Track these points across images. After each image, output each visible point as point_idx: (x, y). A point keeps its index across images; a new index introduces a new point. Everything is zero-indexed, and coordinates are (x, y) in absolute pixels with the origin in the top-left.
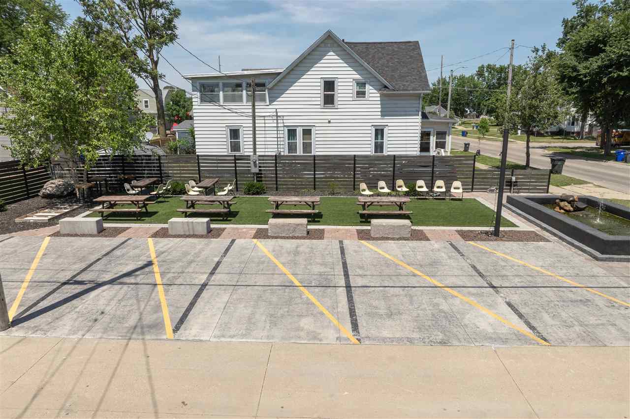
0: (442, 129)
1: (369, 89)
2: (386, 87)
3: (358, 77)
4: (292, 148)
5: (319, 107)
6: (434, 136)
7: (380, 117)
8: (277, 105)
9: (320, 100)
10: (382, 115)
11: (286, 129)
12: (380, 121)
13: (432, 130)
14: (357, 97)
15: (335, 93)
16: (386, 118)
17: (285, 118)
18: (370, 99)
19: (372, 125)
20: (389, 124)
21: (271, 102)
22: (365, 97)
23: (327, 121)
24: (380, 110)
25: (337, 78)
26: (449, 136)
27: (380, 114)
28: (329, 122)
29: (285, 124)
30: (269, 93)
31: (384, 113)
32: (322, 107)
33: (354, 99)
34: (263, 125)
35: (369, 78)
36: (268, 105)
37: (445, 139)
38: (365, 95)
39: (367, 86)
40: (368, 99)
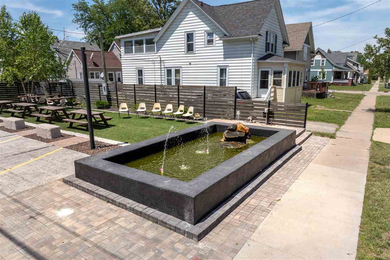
0: (278, 69)
1: (216, 38)
2: (225, 35)
3: (208, 28)
4: (169, 82)
5: (184, 53)
6: (271, 75)
7: (223, 59)
8: (161, 53)
9: (184, 48)
10: (224, 58)
11: (166, 70)
12: (223, 63)
13: (270, 70)
14: (208, 44)
15: (194, 42)
16: (227, 60)
17: (165, 62)
18: (217, 45)
19: (218, 66)
20: (230, 65)
21: (158, 51)
22: (213, 44)
23: (188, 63)
24: (223, 53)
25: (194, 31)
26: (284, 75)
27: (223, 56)
28: (190, 64)
29: (165, 66)
30: (156, 45)
31: (227, 56)
32: (186, 53)
33: (205, 46)
34: (153, 67)
35: (215, 29)
36: (156, 53)
37: (281, 77)
38: (213, 42)
39: (214, 35)
40: (215, 46)
